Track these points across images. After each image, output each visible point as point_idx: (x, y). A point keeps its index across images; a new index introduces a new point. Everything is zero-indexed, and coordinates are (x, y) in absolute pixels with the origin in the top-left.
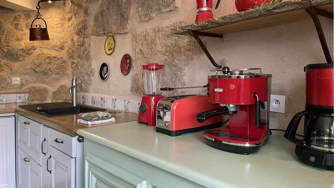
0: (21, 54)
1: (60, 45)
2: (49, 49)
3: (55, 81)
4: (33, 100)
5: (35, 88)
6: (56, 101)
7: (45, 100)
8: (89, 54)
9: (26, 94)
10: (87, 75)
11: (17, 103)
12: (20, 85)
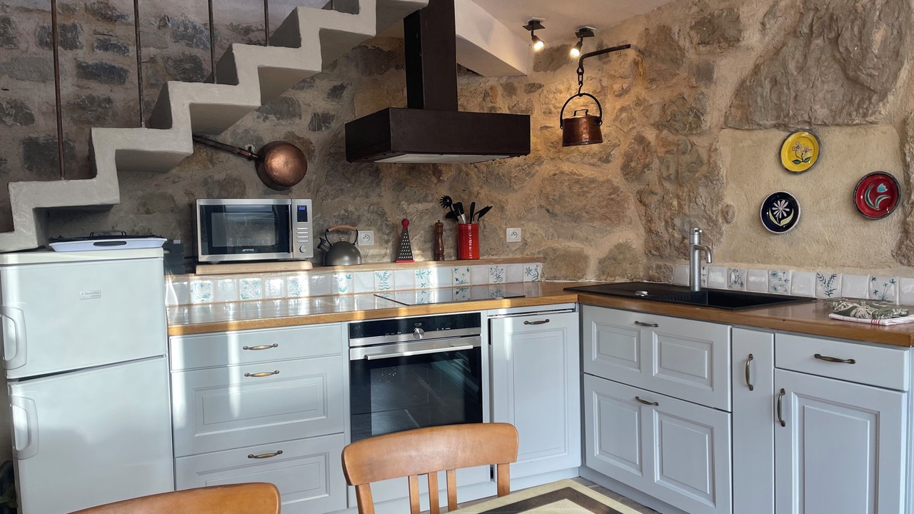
0: (516, 176)
1: (600, 152)
2: (573, 162)
3: (598, 235)
4: (555, 278)
5: (554, 250)
6: (610, 280)
7: (582, 278)
8: (716, 172)
9: (539, 263)
10: (704, 220)
11: (525, 284)
12: (521, 244)
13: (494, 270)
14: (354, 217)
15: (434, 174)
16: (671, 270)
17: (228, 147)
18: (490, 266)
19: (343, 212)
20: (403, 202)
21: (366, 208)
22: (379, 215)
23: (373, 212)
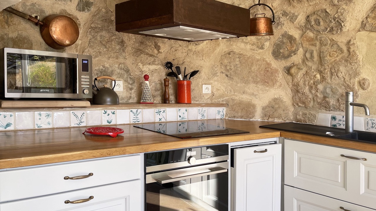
3: (261, 92)
5: (233, 100)
7: (252, 118)
8: (355, 58)
9: (224, 108)
10: (343, 87)
11: (216, 120)
12: (211, 95)
13: (200, 111)
14: (109, 71)
15: (155, 48)
16: (315, 117)
17: (21, 14)
18: (198, 108)
19: (101, 67)
20: (139, 64)
21: (117, 66)
22: (126, 71)
23: (121, 69)
